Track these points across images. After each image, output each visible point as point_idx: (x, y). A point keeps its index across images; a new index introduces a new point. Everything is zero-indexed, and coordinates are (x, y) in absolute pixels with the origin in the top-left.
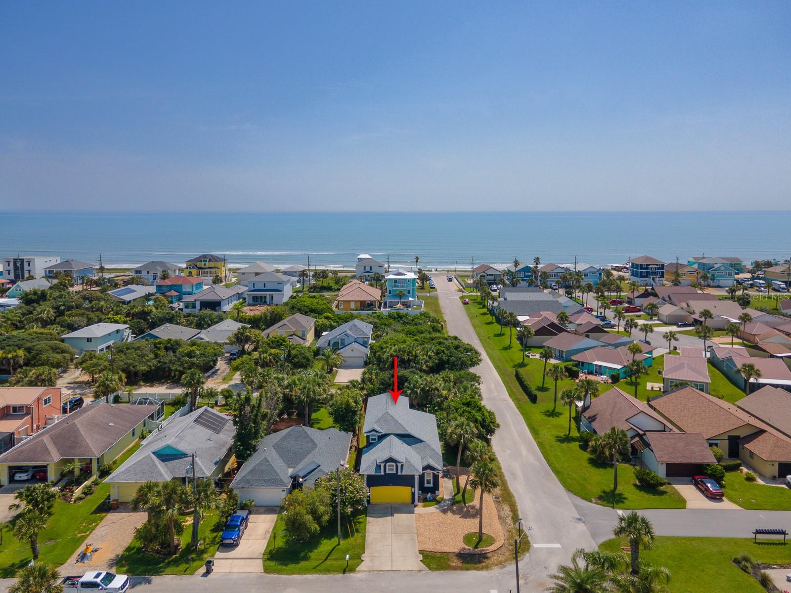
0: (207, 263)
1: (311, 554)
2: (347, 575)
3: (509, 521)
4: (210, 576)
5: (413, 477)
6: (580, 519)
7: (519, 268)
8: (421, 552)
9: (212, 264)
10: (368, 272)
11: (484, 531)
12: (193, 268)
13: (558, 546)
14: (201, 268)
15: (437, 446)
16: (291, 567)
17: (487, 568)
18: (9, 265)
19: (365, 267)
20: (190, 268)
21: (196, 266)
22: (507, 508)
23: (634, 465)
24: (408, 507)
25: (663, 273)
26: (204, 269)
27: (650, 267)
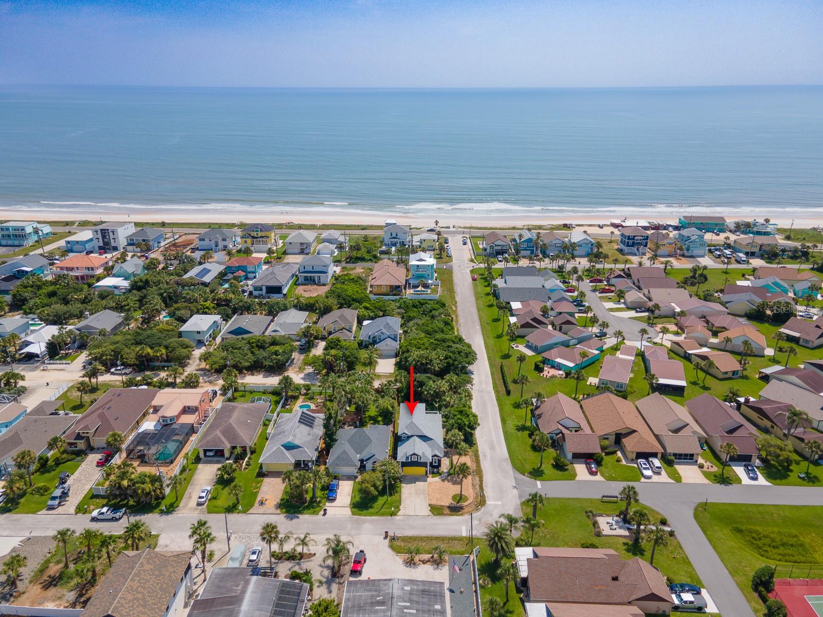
0: (259, 233)
1: (373, 505)
2: (393, 517)
3: (477, 487)
4: (326, 516)
5: (427, 463)
6: (515, 487)
7: (523, 240)
8: (430, 505)
9: (263, 234)
10: (394, 238)
11: (463, 493)
12: (248, 237)
13: (500, 503)
14: (253, 237)
15: (441, 443)
16: (365, 512)
17: (462, 515)
18: (97, 234)
19: (391, 234)
20: (245, 238)
21: (250, 235)
22: (477, 479)
23: (556, 450)
24: (423, 478)
25: (647, 243)
26: (257, 238)
27: (636, 238)
